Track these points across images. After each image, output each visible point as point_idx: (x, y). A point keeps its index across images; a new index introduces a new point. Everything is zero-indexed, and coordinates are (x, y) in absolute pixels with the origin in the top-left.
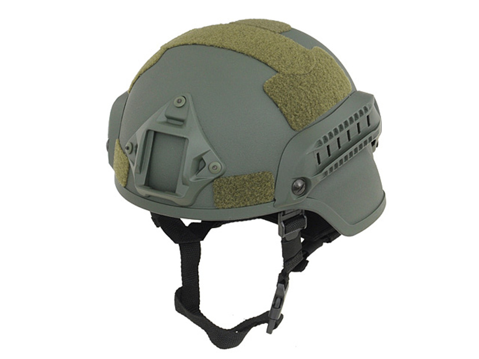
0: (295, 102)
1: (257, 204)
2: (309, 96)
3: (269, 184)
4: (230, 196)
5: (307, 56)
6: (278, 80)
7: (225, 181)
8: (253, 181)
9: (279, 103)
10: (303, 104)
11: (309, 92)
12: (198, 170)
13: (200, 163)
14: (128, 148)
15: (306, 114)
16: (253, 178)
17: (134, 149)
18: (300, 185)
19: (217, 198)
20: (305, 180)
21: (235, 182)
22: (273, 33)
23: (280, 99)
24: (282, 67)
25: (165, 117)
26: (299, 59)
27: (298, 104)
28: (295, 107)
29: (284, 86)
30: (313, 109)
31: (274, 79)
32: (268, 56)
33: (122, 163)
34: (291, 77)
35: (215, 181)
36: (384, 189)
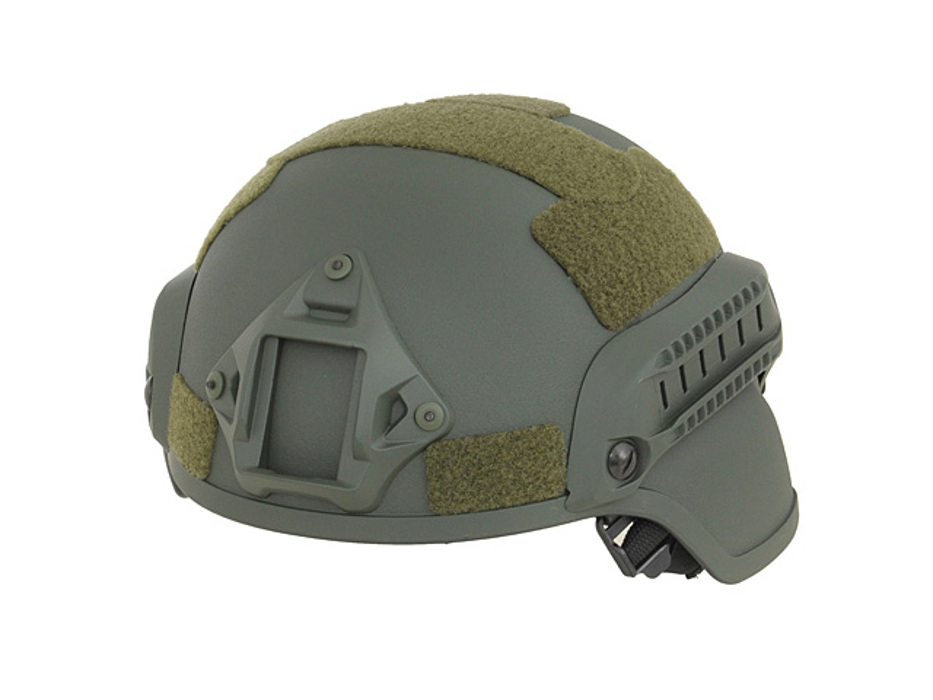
0: (605, 265)
1: (526, 504)
2: (634, 252)
3: (553, 455)
4: (465, 483)
5: (619, 165)
6: (562, 213)
7: (454, 448)
8: (517, 447)
9: (569, 265)
10: (623, 268)
11: (634, 242)
12: (389, 425)
13: (394, 406)
14: (213, 385)
15: (630, 292)
16: (518, 438)
17: (229, 385)
18: (623, 455)
19: (435, 490)
20: (634, 443)
21: (477, 451)
22: (534, 117)
23: (572, 255)
24: (569, 186)
25: (304, 305)
26: (604, 171)
27: (612, 268)
28: (605, 276)
29: (577, 228)
30: (644, 279)
31: (553, 211)
32: (533, 164)
33: (196, 424)
34: (590, 208)
35: (430, 447)
36: (794, 485)
